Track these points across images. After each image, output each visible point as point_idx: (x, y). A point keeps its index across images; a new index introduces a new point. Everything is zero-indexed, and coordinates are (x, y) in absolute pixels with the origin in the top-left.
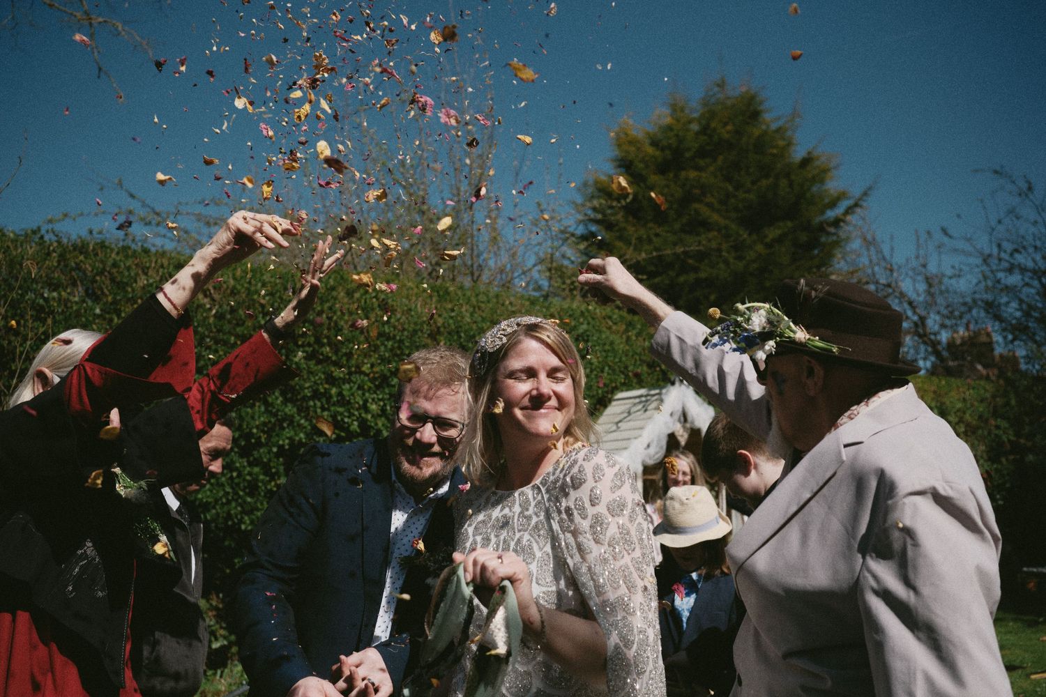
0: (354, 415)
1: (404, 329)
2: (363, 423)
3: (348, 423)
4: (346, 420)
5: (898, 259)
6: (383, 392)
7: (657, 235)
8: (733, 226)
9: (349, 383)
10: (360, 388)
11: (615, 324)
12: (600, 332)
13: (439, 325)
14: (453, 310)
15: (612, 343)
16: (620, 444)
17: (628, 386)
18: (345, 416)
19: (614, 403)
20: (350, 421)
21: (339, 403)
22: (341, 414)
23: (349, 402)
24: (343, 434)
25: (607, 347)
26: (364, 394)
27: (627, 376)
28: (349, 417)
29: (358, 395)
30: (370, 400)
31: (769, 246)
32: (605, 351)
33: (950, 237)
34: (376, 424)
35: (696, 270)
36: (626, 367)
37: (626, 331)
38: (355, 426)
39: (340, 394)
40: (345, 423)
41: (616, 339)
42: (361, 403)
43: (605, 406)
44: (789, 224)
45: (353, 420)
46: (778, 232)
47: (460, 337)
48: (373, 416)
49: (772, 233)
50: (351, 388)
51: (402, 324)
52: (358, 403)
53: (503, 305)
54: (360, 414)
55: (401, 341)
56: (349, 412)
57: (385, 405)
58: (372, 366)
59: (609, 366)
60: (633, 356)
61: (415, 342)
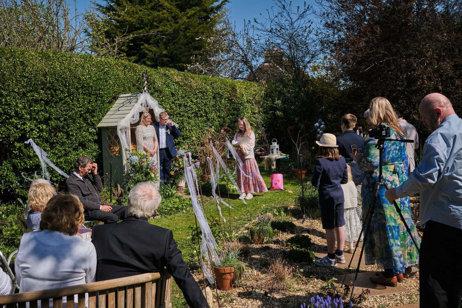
0: (12, 109)
1: (32, 74)
2: (16, 112)
3: (10, 112)
4: (9, 111)
5: (237, 31)
6: (24, 100)
7: (140, 10)
8: (174, 8)
9: (9, 96)
10: (14, 98)
11: (119, 67)
12: (114, 70)
13: (47, 71)
14: (52, 65)
15: (118, 75)
16: (121, 116)
17: (124, 92)
18: (9, 110)
19: (119, 99)
20: (11, 111)
21: (6, 105)
22: (7, 109)
23: (10, 104)
24: (8, 117)
25: (116, 77)
26: (16, 101)
27: (124, 88)
28: (10, 110)
29: (13, 101)
30: (19, 103)
31: (189, 18)
32: (115, 78)
33: (257, 23)
34: (22, 112)
35: (157, 27)
36: (124, 84)
37: (124, 70)
38: (13, 113)
39: (6, 101)
40: (9, 112)
41: (120, 73)
42: (15, 104)
43: (116, 100)
44: (198, 8)
45: (12, 111)
46: (193, 12)
47: (56, 76)
48: (20, 109)
49: (191, 12)
50: (10, 99)
51: (31, 71)
52: (14, 104)
53: (73, 61)
54: (15, 109)
55: (30, 78)
56: (10, 108)
57: (25, 104)
58: (19, 89)
59: (117, 84)
60: (127, 80)
61: (37, 79)
